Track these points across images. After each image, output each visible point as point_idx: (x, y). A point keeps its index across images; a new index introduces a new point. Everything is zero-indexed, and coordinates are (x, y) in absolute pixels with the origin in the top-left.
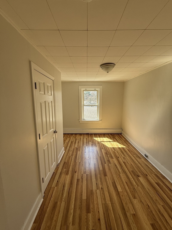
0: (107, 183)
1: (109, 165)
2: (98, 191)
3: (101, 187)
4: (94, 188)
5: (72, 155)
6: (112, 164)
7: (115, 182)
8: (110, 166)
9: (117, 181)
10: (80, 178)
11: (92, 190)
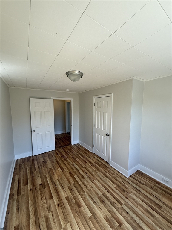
0: (68, 169)
1: (70, 184)
2: (72, 163)
3: (71, 165)
4: (74, 164)
5: (113, 177)
6: (66, 186)
7: (62, 171)
8: (68, 184)
9: (61, 172)
10: (86, 164)
11: (75, 162)
